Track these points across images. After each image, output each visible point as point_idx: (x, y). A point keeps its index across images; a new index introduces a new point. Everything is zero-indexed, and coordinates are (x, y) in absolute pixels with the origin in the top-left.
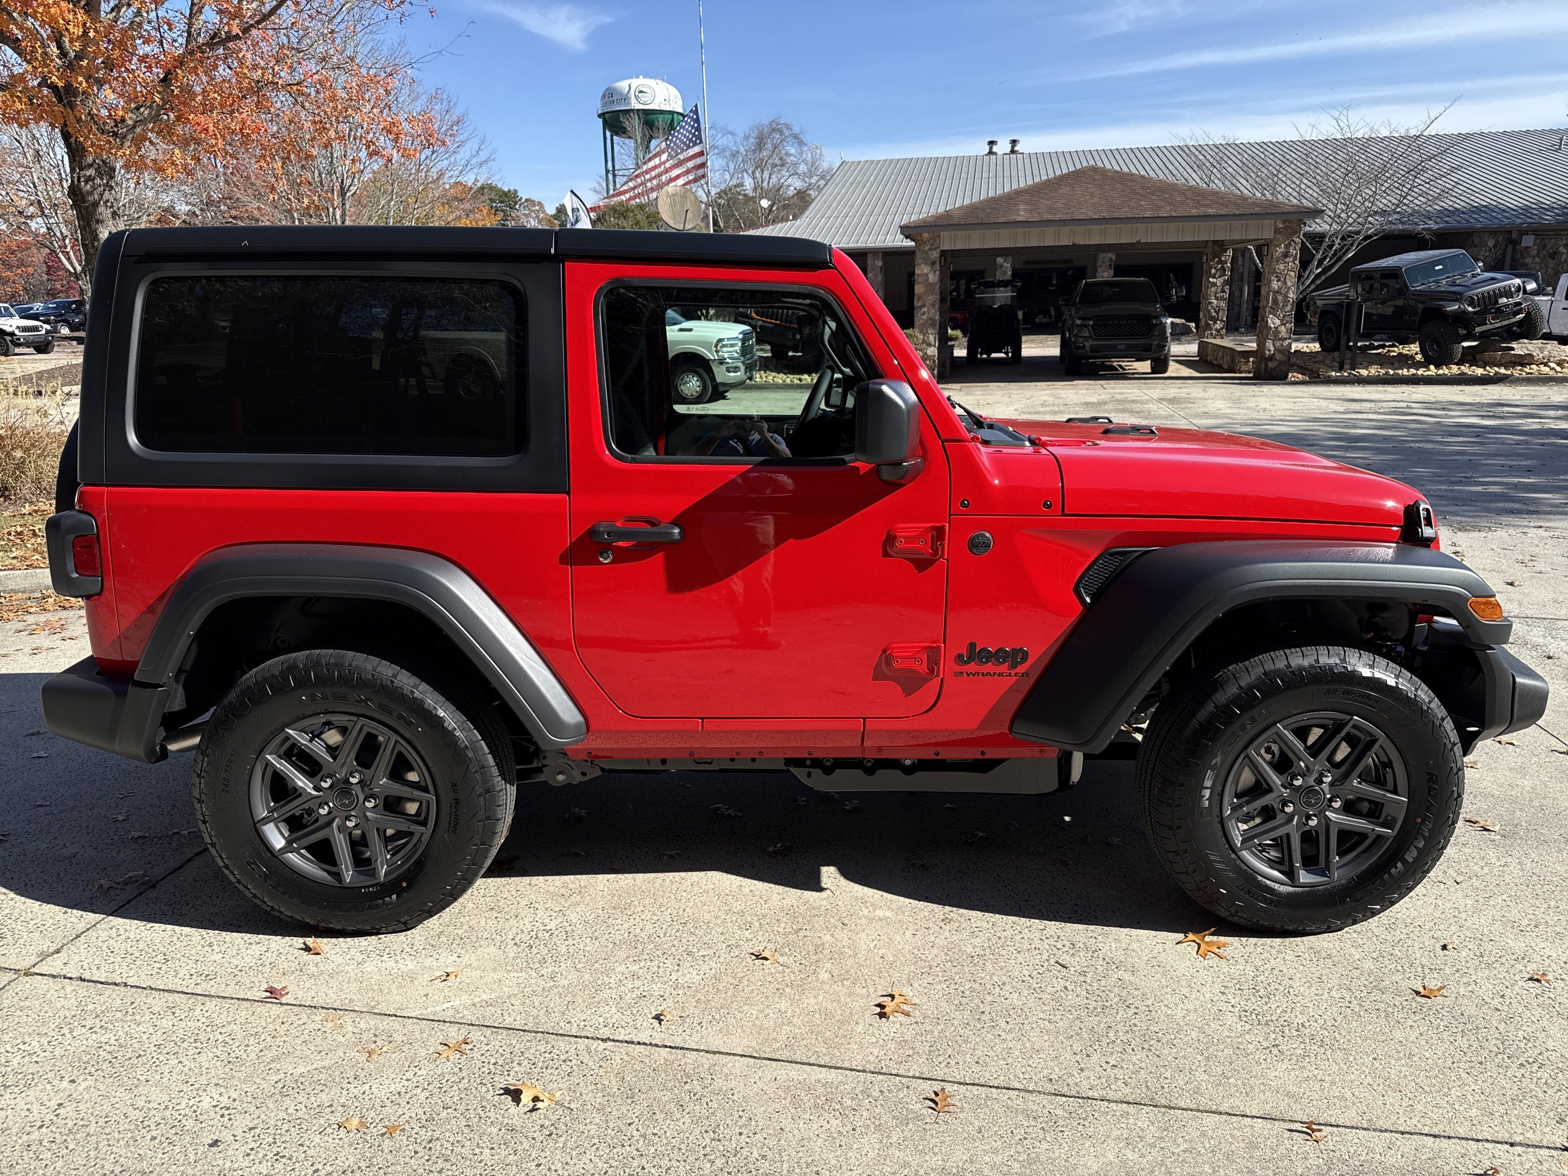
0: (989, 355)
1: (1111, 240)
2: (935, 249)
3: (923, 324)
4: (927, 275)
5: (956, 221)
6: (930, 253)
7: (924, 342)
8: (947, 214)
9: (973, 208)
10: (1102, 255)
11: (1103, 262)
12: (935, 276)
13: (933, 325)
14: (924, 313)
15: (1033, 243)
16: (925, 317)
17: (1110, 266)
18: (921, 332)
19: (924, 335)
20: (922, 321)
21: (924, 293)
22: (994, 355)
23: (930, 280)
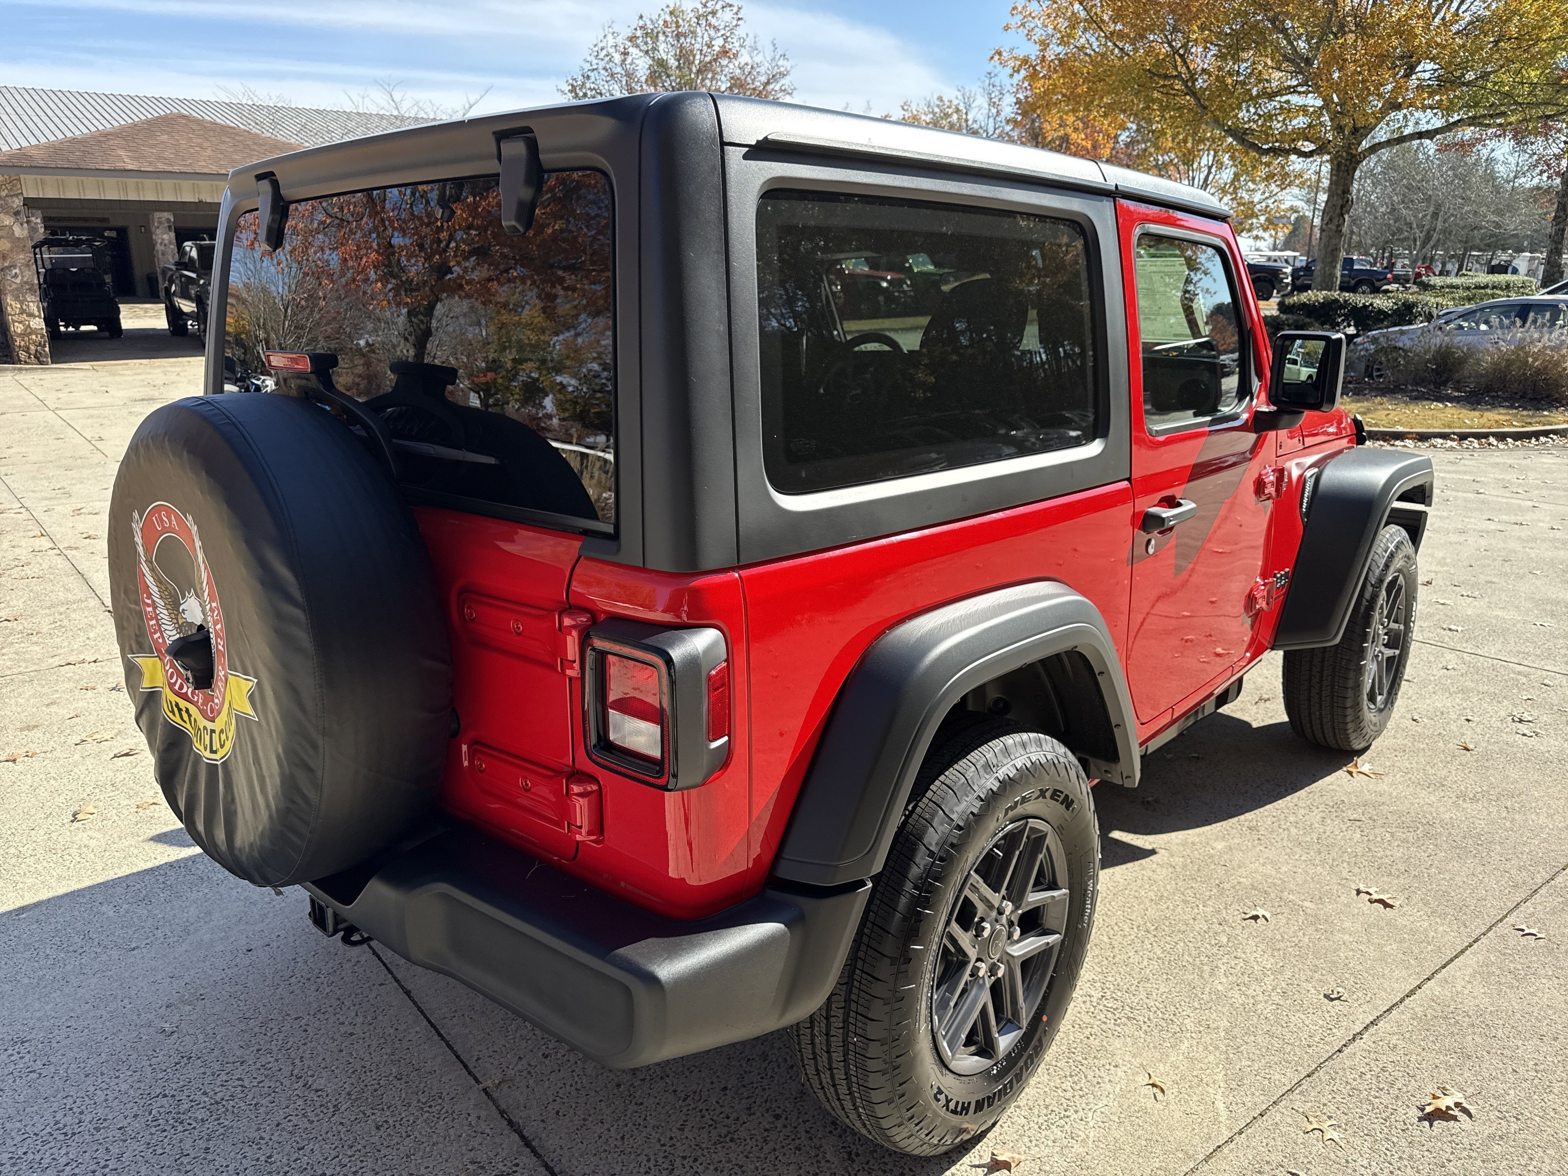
0: (77, 328)
1: (169, 197)
2: (17, 195)
3: (17, 289)
4: (11, 227)
5: (42, 163)
6: (9, 200)
7: (22, 312)
8: (22, 154)
9: (55, 149)
10: (157, 215)
11: (160, 223)
12: (22, 229)
13: (31, 290)
14: (16, 276)
15: (132, 196)
16: (18, 281)
17: (170, 227)
18: (17, 298)
19: (21, 303)
20: (14, 286)
21: (11, 250)
22: (83, 328)
23: (17, 234)
